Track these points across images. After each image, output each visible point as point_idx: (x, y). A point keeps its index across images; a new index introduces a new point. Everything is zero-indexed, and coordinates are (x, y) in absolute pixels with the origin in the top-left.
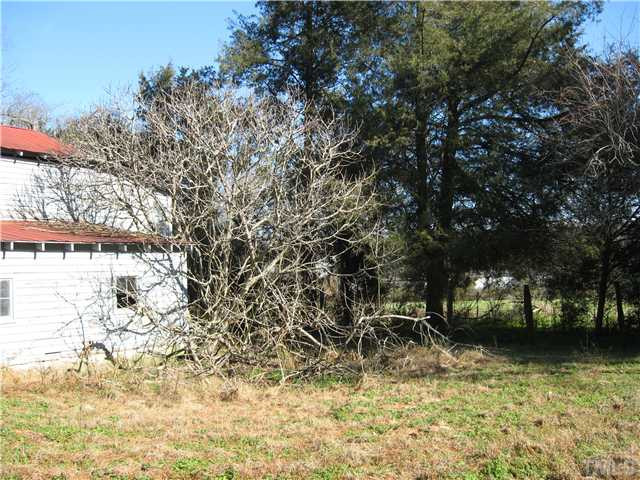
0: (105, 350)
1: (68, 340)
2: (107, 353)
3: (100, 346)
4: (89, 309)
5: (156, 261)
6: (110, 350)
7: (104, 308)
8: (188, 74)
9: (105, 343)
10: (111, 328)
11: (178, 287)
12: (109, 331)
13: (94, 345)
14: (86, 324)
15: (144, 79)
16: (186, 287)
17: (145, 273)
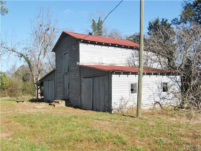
0: (160, 104)
1: (151, 101)
2: (160, 105)
3: (159, 103)
4: (156, 92)
5: (173, 78)
6: (161, 104)
7: (160, 92)
8: (164, 20)
9: (160, 102)
10: (161, 98)
11: (178, 86)
12: (161, 99)
13: (157, 102)
14: (155, 96)
15: (150, 23)
16: (180, 86)
17: (170, 81)
